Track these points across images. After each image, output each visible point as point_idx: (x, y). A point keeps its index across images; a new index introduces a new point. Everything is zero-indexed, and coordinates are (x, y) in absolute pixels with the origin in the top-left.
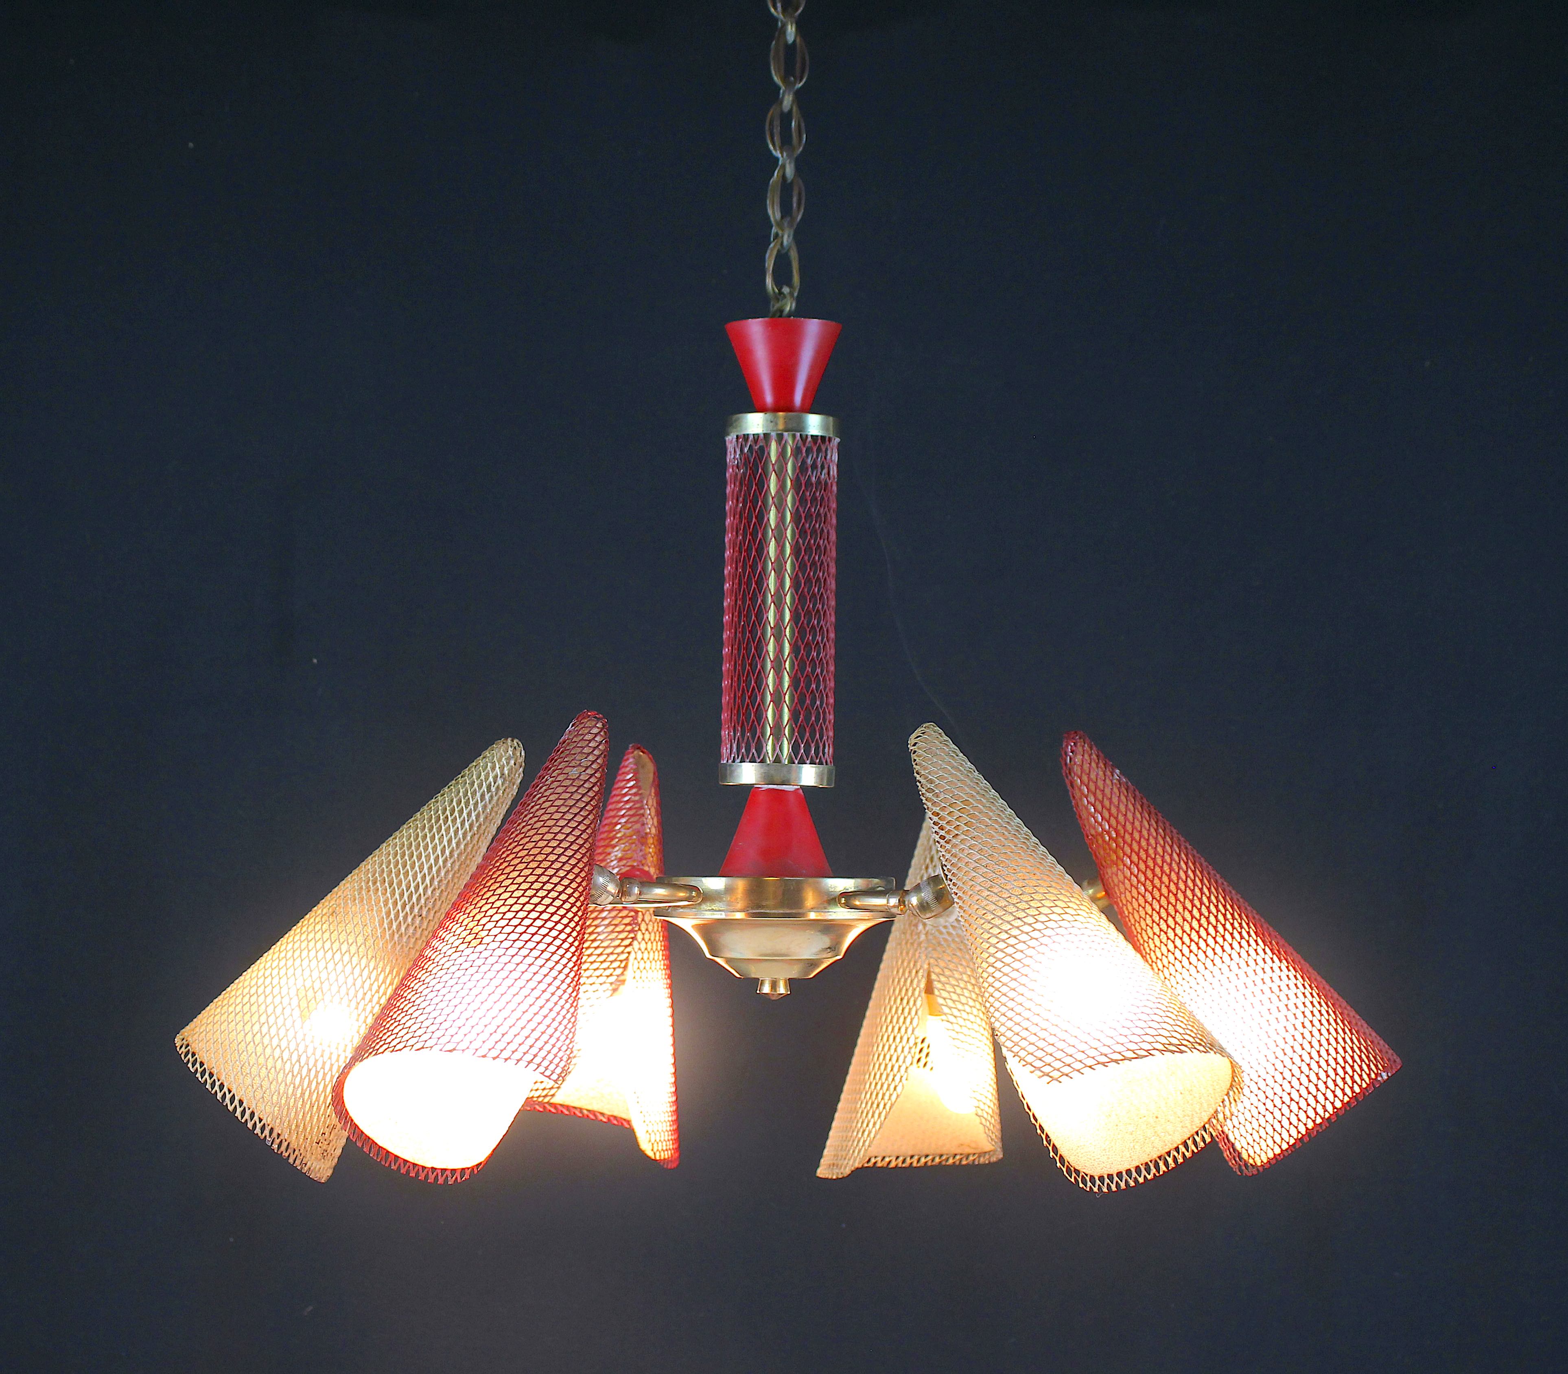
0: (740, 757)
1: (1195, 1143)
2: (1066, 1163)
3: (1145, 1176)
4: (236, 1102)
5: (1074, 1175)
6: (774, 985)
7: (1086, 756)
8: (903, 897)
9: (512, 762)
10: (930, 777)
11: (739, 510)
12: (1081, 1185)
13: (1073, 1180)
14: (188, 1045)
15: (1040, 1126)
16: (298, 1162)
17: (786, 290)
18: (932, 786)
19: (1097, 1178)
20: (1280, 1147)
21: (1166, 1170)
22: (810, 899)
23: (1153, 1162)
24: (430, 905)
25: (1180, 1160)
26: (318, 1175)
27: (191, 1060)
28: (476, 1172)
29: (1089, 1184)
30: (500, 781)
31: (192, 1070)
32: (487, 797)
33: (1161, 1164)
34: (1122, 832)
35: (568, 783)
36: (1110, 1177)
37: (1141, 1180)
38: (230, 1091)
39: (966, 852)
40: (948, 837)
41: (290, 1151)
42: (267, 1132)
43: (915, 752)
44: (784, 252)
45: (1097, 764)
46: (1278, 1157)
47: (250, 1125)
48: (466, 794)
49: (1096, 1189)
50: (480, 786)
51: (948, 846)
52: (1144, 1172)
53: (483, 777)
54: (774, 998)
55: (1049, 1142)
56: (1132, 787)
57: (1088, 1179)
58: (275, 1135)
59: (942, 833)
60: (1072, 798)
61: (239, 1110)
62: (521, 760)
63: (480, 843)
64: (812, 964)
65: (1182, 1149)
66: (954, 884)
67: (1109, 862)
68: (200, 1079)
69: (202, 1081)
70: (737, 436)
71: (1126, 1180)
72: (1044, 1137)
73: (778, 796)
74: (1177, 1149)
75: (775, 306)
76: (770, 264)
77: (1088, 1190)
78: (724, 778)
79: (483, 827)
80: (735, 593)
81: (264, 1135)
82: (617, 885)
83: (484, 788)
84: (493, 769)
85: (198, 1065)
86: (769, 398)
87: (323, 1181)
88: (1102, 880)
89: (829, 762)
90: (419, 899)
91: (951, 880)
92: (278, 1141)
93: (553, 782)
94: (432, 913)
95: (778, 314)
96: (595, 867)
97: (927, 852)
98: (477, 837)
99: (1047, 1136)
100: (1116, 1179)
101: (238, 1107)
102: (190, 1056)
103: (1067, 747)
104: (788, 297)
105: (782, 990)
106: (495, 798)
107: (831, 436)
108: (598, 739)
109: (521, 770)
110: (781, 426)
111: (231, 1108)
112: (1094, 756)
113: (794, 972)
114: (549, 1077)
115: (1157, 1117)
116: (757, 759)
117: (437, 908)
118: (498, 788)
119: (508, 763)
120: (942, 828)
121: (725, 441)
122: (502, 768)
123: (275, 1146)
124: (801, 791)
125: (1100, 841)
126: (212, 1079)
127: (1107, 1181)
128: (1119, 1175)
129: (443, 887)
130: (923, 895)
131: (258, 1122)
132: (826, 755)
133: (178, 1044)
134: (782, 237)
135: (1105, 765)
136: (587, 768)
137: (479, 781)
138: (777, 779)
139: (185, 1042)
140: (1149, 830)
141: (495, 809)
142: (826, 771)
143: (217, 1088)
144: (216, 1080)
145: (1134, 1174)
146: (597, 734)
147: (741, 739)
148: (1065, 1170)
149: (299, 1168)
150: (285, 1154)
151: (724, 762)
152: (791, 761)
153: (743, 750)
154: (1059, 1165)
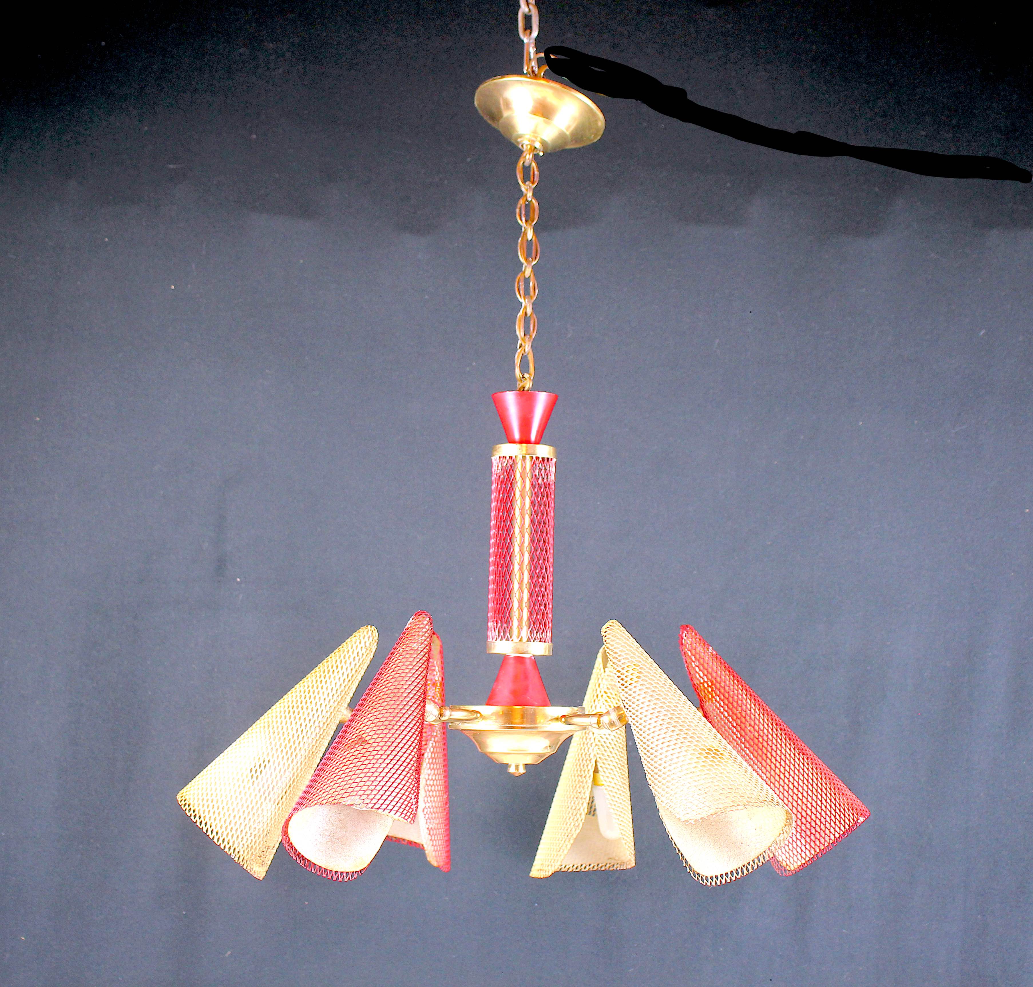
0: (500, 638)
1: (764, 856)
2: (693, 870)
3: (736, 877)
4: (214, 833)
5: (697, 876)
6: (517, 767)
7: (694, 639)
8: (599, 718)
9: (371, 639)
11: (500, 498)
12: (701, 882)
13: (696, 879)
14: (185, 800)
15: (678, 849)
16: (249, 868)
17: (526, 376)
18: (616, 656)
19: (709, 878)
20: (805, 859)
21: (747, 873)
22: (540, 720)
23: (740, 868)
25: (755, 867)
26: (259, 875)
27: (188, 809)
28: (360, 873)
29: (705, 881)
30: (364, 650)
31: (188, 814)
32: (357, 659)
33: (745, 869)
34: (714, 682)
35: (412, 652)
36: (716, 877)
37: (733, 878)
38: (211, 826)
41: (245, 861)
42: (232, 850)
43: (606, 636)
44: (525, 354)
45: (700, 643)
46: (804, 865)
47: (222, 847)
50: (353, 652)
51: (626, 690)
52: (735, 874)
53: (354, 647)
54: (517, 775)
55: (683, 857)
56: (719, 657)
57: (704, 878)
58: (236, 852)
59: (621, 682)
61: (216, 837)
62: (376, 638)
63: (352, 685)
64: (541, 755)
65: (756, 861)
67: (707, 699)
68: (193, 819)
69: (195, 821)
70: (500, 457)
71: (725, 879)
72: (680, 855)
73: (520, 660)
74: (753, 861)
75: (519, 385)
76: (517, 361)
77: (705, 884)
78: (491, 649)
79: (354, 676)
80: (497, 545)
81: (230, 852)
83: (355, 653)
84: (360, 642)
85: (192, 811)
86: (517, 436)
87: (261, 879)
88: (703, 709)
89: (549, 641)
92: (238, 856)
93: (403, 651)
94: (326, 725)
95: (522, 389)
96: (427, 701)
97: (595, 692)
99: (682, 854)
100: (720, 877)
101: (215, 835)
102: (187, 806)
103: (683, 633)
104: (528, 379)
105: (522, 770)
106: (361, 659)
107: (552, 457)
108: (427, 627)
109: (376, 644)
110: (524, 452)
111: (211, 837)
112: (698, 640)
113: (529, 760)
114: (407, 820)
116: (510, 639)
117: (328, 722)
118: (363, 654)
119: (368, 639)
120: (621, 679)
121: (491, 460)
122: (365, 642)
123: (236, 858)
124: (533, 658)
125: (702, 687)
126: (200, 819)
127: (715, 879)
128: (722, 876)
131: (227, 844)
132: (548, 637)
133: (179, 799)
134: (525, 346)
135: (704, 644)
136: (422, 643)
137: (352, 649)
138: (520, 650)
140: (729, 681)
142: (547, 646)
143: (203, 824)
144: (203, 820)
145: (730, 876)
146: (426, 625)
147: (500, 628)
148: (692, 873)
149: (249, 871)
150: (242, 863)
151: (490, 640)
152: (529, 640)
153: (502, 634)
154: (688, 870)
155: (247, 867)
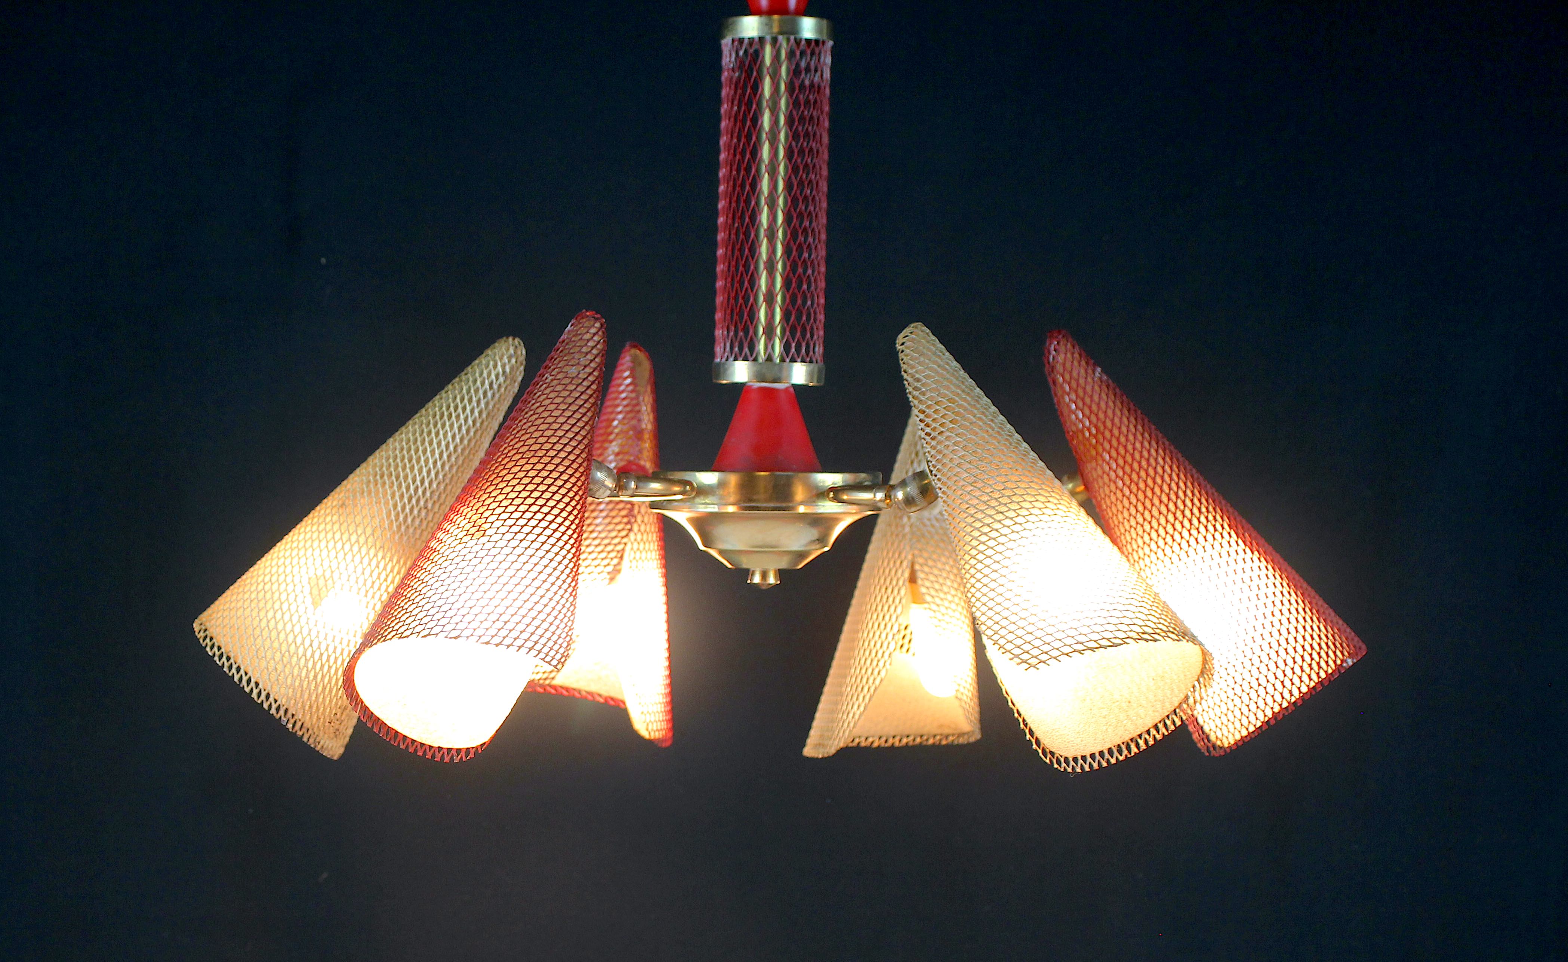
0: (733, 356)
1: (1165, 726)
2: (1042, 747)
3: (1117, 758)
4: (253, 684)
5: (1049, 756)
6: (764, 575)
7: (1069, 355)
8: (889, 491)
9: (513, 360)
10: (917, 376)
11: (733, 113)
12: (1056, 766)
13: (1048, 761)
14: (205, 630)
15: (1017, 710)
16: (311, 741)
18: (918, 385)
19: (1071, 759)
20: (1247, 729)
21: (1137, 752)
22: (800, 493)
23: (1125, 744)
24: (435, 498)
25: (1151, 742)
26: (331, 753)
27: (210, 644)
28: (480, 751)
29: (1063, 765)
30: (501, 379)
31: (210, 654)
32: (489, 394)
33: (1133, 746)
34: (1102, 428)
35: (567, 381)
36: (1084, 758)
37: (1113, 761)
38: (246, 674)
39: (951, 448)
40: (933, 434)
41: (304, 730)
42: (282, 712)
43: (902, 352)
45: (1079, 362)
46: (1245, 739)
47: (266, 706)
48: (469, 391)
49: (1069, 770)
50: (483, 383)
51: (934, 443)
52: (1116, 754)
53: (485, 375)
54: (764, 589)
55: (1026, 725)
56: (1112, 385)
57: (1062, 760)
58: (289, 715)
59: (928, 430)
60: (1053, 395)
61: (255, 692)
62: (522, 358)
63: (483, 439)
64: (802, 555)
65: (1153, 732)
66: (939, 480)
67: (1088, 458)
68: (218, 662)
69: (220, 664)
70: (733, 39)
71: (1099, 761)
72: (1021, 720)
73: (770, 395)
74: (1148, 732)
77: (1062, 770)
78: (718, 376)
79: (486, 424)
80: (729, 195)
81: (279, 715)
82: (614, 480)
83: (487, 386)
84: (495, 366)
85: (215, 649)
86: (765, 2)
87: (335, 758)
88: (1082, 476)
89: (819, 361)
90: (424, 492)
91: (936, 476)
92: (292, 721)
93: (552, 380)
94: (437, 506)
96: (593, 463)
97: (912, 449)
98: (479, 433)
99: (1024, 720)
100: (1089, 760)
101: (254, 688)
102: (208, 640)
103: (1050, 346)
105: (772, 580)
106: (497, 396)
107: (825, 39)
108: (596, 338)
109: (522, 368)
110: (775, 30)
111: (247, 690)
112: (1076, 356)
113: (784, 564)
114: (549, 663)
115: (1129, 702)
116: (749, 358)
117: (442, 501)
118: (500, 386)
119: (509, 361)
120: (928, 425)
121: (721, 44)
122: (503, 366)
123: (290, 726)
124: (792, 389)
125: (1081, 437)
126: (229, 663)
127: (1080, 762)
128: (1092, 756)
129: (447, 481)
130: (908, 489)
131: (273, 703)
132: (817, 354)
133: (196, 629)
135: (1086, 363)
136: (585, 366)
137: (482, 378)
138: (769, 376)
139: (204, 628)
140: (1128, 427)
141: (497, 406)
142: (816, 370)
143: (234, 670)
144: (233, 663)
145: (1107, 756)
146: (594, 334)
147: (734, 339)
148: (1040, 751)
149: (312, 746)
150: (300, 733)
151: (718, 360)
152: (783, 360)
153: (736, 349)
154: (1035, 746)
155: (309, 739)
